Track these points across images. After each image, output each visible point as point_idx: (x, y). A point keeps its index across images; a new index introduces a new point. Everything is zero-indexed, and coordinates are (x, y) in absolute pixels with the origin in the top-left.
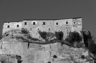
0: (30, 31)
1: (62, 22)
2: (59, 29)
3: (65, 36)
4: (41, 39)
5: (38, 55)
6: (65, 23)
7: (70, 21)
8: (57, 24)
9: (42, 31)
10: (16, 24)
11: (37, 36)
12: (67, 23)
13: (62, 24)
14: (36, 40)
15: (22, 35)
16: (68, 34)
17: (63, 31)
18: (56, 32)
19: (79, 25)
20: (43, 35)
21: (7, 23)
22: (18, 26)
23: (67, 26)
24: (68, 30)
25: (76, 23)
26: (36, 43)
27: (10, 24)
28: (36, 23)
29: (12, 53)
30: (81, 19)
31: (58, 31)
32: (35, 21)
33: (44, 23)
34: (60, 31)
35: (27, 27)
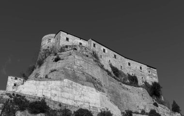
1: (135, 65)
2: (132, 72)
6: (139, 68)
7: (144, 67)
8: (129, 64)
9: (114, 65)
10: (78, 40)
11: (108, 68)
12: (141, 68)
13: (135, 67)
16: (144, 83)
17: (137, 76)
18: (129, 75)
21: (66, 34)
23: (141, 72)
24: (142, 78)
25: (151, 73)
27: (69, 36)
30: (155, 70)
31: (131, 74)
32: (105, 48)
33: (115, 56)
34: (133, 74)
35: (96, 50)
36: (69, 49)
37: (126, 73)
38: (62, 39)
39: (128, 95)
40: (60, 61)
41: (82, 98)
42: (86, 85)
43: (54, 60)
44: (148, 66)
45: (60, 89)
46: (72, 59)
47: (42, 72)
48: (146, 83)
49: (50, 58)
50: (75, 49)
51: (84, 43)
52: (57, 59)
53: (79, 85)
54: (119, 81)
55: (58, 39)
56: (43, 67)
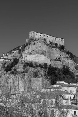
1: (57, 39)
3: (58, 45)
4: (50, 45)
5: (53, 53)
6: (58, 40)
7: (60, 39)
8: (55, 39)
10: (40, 34)
11: (49, 43)
14: (48, 44)
15: (44, 41)
19: (63, 42)
20: (51, 43)
21: (36, 33)
24: (59, 43)
27: (38, 33)
28: (48, 37)
30: (64, 40)
32: (48, 35)
35: (45, 37)
36: (37, 39)
45: (35, 58)
46: (38, 44)
47: (30, 47)
48: (60, 45)
49: (32, 43)
50: (39, 40)
51: (42, 35)
52: (34, 44)
53: (40, 55)
54: (51, 47)
55: (34, 35)
56: (31, 46)
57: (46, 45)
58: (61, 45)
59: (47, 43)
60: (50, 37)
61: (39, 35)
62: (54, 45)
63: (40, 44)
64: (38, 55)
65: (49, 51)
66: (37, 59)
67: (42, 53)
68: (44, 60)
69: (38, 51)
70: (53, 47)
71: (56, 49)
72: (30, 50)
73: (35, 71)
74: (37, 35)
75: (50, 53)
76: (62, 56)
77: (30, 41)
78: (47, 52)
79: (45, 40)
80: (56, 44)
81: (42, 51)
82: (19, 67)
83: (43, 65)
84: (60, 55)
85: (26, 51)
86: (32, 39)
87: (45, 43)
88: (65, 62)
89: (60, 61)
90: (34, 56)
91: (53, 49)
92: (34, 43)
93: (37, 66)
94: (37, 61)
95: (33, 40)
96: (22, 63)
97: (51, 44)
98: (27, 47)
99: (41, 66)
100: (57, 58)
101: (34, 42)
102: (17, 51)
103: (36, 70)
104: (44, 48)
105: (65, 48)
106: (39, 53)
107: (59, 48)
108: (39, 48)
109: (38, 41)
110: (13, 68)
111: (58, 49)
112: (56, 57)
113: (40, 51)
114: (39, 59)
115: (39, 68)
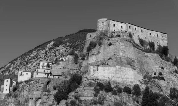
0: (133, 36)
1: (154, 34)
2: (152, 39)
3: (156, 47)
4: (140, 45)
5: (147, 63)
6: (156, 35)
7: (160, 34)
8: (150, 34)
9: (141, 38)
10: (120, 24)
11: (137, 42)
14: (137, 45)
16: (158, 46)
17: (154, 42)
18: (150, 42)
19: (165, 40)
20: (142, 42)
21: (113, 21)
22: (122, 27)
23: (157, 39)
24: (158, 42)
25: (163, 37)
26: (141, 50)
27: (115, 23)
28: (137, 29)
29: (128, 56)
30: (166, 35)
31: (151, 41)
32: (136, 27)
33: (142, 30)
34: (152, 41)
35: (130, 31)
36: (115, 34)
37: (147, 41)
38: (111, 26)
39: (148, 62)
40: (112, 46)
41: (125, 76)
42: (127, 67)
43: (108, 44)
44: (162, 33)
45: (115, 73)
46: (119, 45)
47: (102, 51)
48: (160, 46)
49: (106, 42)
50: (119, 36)
51: (124, 25)
52: (110, 45)
53: (124, 68)
54: (143, 51)
55: (109, 25)
56: (102, 48)
57: (134, 46)
58: (162, 46)
59: (134, 42)
60: (140, 29)
61: (118, 26)
62: (147, 45)
63: (123, 44)
64: (120, 67)
65: (140, 58)
66: (118, 75)
67: (128, 64)
68: (133, 77)
69: (120, 60)
70: (146, 51)
71: (152, 54)
72: (101, 57)
73: (117, 101)
74: (114, 25)
75: (141, 63)
76: (165, 69)
77: (101, 39)
78: (136, 61)
79: (130, 36)
80: (152, 45)
81: (127, 60)
82: (86, 93)
83: (132, 88)
84: (163, 68)
85: (92, 59)
86: (104, 35)
87: (130, 42)
88: (173, 81)
89: (163, 79)
90: (112, 69)
91: (147, 54)
92: (109, 42)
93: (120, 91)
94: (119, 80)
95: (107, 36)
96: (90, 85)
97: (142, 45)
98: (94, 51)
99: (127, 90)
100: (155, 74)
101: (109, 40)
102: (71, 57)
103: (118, 97)
104: (131, 53)
105: (169, 51)
106: (121, 64)
107: (157, 52)
108: (121, 54)
109: (117, 38)
110: (73, 94)
111: (156, 54)
112: (155, 71)
113: (123, 60)
114: (123, 77)
115: (124, 95)
